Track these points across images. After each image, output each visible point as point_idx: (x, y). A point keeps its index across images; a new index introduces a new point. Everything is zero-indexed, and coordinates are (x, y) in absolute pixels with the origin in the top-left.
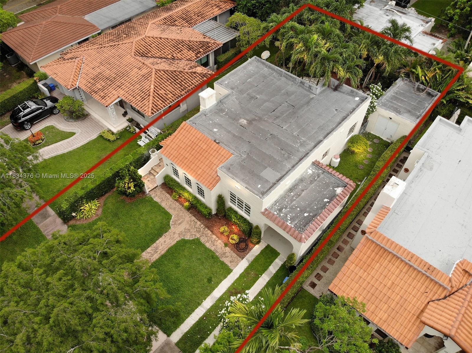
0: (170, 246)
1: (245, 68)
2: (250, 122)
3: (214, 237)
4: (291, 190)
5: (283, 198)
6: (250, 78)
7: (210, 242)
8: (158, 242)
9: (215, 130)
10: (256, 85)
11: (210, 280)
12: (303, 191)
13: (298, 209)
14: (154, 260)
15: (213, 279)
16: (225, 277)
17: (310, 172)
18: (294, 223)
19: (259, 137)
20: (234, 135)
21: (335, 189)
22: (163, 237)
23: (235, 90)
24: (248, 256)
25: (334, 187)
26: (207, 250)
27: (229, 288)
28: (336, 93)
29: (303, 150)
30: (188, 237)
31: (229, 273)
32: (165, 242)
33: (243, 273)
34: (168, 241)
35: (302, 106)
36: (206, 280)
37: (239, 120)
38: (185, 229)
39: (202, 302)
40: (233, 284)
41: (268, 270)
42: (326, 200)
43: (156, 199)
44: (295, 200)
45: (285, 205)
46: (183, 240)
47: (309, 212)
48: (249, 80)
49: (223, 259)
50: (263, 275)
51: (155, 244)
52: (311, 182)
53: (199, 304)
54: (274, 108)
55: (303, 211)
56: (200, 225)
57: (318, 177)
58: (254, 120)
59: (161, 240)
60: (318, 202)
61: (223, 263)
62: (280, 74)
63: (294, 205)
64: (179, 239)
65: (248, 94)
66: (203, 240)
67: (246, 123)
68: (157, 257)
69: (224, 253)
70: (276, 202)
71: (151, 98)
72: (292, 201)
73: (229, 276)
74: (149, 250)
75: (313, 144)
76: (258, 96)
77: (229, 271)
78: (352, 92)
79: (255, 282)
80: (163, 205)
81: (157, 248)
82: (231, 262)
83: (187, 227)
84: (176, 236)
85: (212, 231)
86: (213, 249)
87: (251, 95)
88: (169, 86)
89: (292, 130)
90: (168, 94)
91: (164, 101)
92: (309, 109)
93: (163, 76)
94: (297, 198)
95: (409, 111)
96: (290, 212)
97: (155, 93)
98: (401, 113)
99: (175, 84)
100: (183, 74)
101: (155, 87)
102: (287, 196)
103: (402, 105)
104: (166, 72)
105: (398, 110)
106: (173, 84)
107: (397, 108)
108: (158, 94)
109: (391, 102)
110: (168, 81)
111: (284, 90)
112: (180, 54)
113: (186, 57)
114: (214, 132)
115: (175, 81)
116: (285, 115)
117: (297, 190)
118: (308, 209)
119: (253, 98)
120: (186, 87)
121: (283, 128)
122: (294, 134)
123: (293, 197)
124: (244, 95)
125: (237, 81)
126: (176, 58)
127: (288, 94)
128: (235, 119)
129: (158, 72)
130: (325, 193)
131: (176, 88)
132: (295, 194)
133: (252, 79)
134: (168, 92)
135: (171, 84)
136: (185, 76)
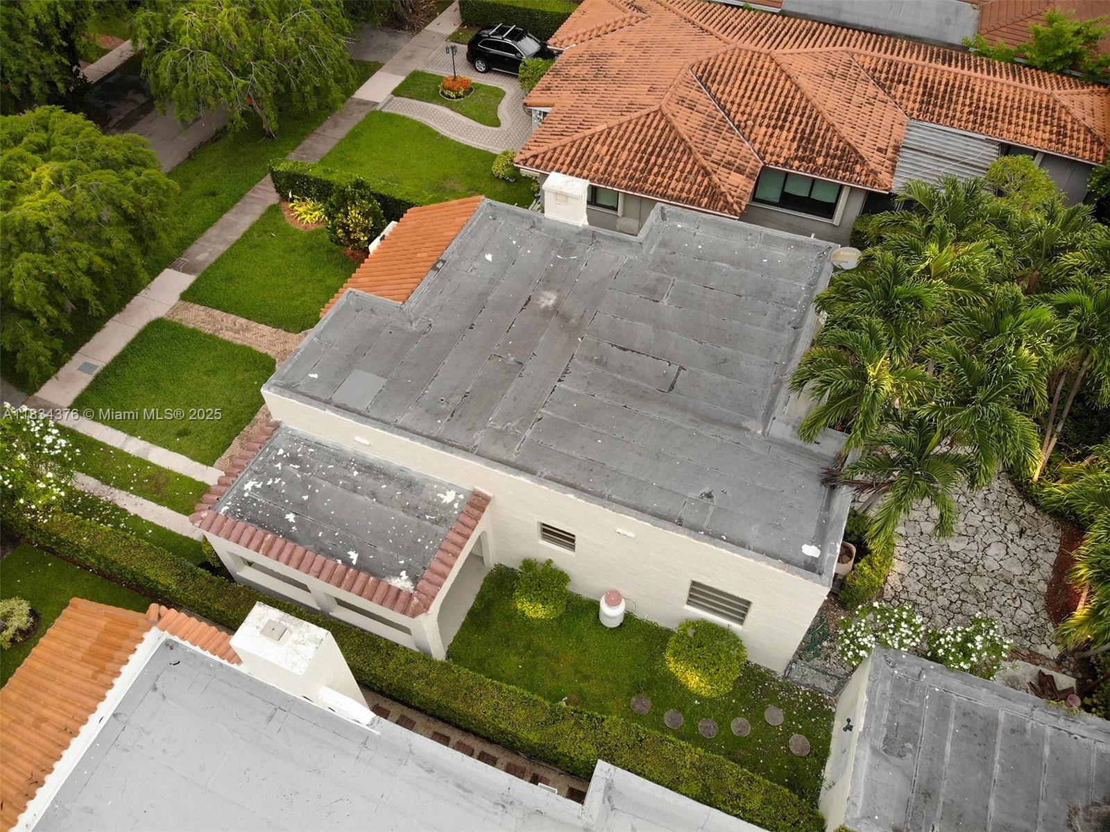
1: (768, 240)
2: (555, 311)
4: (368, 468)
5: (337, 457)
6: (732, 263)
8: (262, 326)
9: (489, 257)
10: (712, 284)
11: (183, 433)
12: (373, 495)
13: (306, 498)
15: (186, 438)
16: (194, 458)
17: (449, 497)
18: (256, 495)
19: (501, 342)
20: (484, 294)
21: (403, 573)
22: (275, 330)
23: (663, 249)
25: (408, 568)
27: (170, 471)
29: (479, 438)
31: (203, 462)
32: (263, 336)
34: (265, 340)
36: (182, 427)
37: (550, 289)
39: (136, 436)
40: (179, 475)
42: (354, 556)
44: (337, 485)
45: (312, 467)
46: (272, 362)
47: (299, 523)
48: (724, 265)
49: (236, 442)
51: (254, 324)
52: (411, 509)
53: (131, 433)
54: (637, 347)
55: (300, 508)
57: (436, 522)
58: (565, 318)
59: (265, 329)
60: (341, 537)
61: (228, 445)
63: (320, 487)
64: (272, 354)
65: (659, 280)
67: (543, 306)
72: (332, 478)
73: (197, 464)
75: (513, 458)
76: (665, 301)
77: (209, 461)
81: (247, 329)
82: (231, 457)
87: (660, 288)
88: (626, 152)
89: (560, 403)
90: (602, 161)
91: (574, 164)
92: (678, 427)
93: (652, 131)
94: (343, 486)
95: (927, 794)
96: (291, 481)
97: (587, 139)
98: (895, 760)
99: (642, 158)
100: (685, 158)
101: (605, 134)
102: (344, 463)
103: (947, 760)
104: (668, 129)
105: (910, 746)
106: (639, 155)
107: (913, 738)
108: (588, 146)
109: (942, 713)
110: (641, 144)
111: (731, 351)
112: (766, 132)
113: (768, 144)
114: (479, 257)
115: (652, 154)
116: (619, 377)
117: (370, 481)
118: (309, 518)
119: (653, 294)
120: (646, 181)
121: (558, 384)
122: (543, 410)
123: (345, 477)
124: (654, 273)
125: (699, 243)
126: (748, 130)
127: (720, 364)
128: (548, 282)
129: (658, 117)
130: (380, 549)
131: (631, 165)
132: (354, 481)
133: (732, 269)
134: (607, 158)
135: (637, 152)
136: (682, 165)
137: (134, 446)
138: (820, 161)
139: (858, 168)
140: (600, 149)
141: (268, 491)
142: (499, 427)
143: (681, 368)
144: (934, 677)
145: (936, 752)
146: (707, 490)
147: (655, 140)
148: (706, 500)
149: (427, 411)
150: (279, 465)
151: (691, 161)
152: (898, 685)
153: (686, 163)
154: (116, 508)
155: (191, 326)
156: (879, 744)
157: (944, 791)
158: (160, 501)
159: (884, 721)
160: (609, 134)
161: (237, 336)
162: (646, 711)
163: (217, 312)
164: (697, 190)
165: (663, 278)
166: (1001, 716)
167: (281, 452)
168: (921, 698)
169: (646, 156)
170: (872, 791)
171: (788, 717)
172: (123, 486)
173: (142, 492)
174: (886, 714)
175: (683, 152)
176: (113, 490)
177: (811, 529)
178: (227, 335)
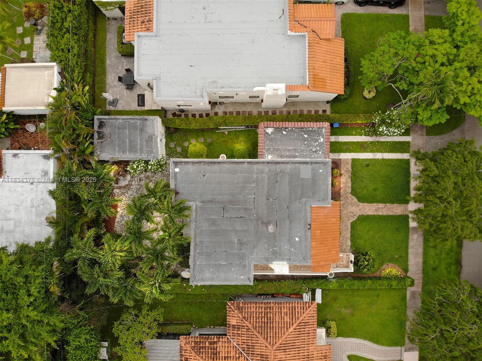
0: (369, 204)
1: (212, 279)
2: (267, 224)
3: (342, 186)
6: (220, 265)
7: (347, 185)
8: (372, 214)
9: (297, 239)
10: (225, 253)
11: (368, 165)
12: (289, 150)
13: (305, 143)
14: (383, 204)
15: (365, 165)
16: (359, 159)
17: (270, 157)
18: (318, 138)
19: (277, 205)
20: (291, 222)
22: (367, 214)
23: (244, 263)
24: (337, 158)
25: (270, 135)
26: (353, 182)
27: (363, 152)
30: (356, 200)
31: (355, 159)
32: (369, 210)
33: (348, 152)
34: (367, 208)
35: (218, 202)
36: (369, 167)
37: (272, 233)
38: (352, 206)
39: (381, 159)
40: (358, 152)
41: (335, 141)
42: (284, 133)
43: (349, 243)
44: (300, 149)
45: (309, 152)
46: (359, 201)
47: (303, 135)
48: (223, 263)
49: (350, 169)
50: (340, 141)
51: (375, 214)
52: (278, 150)
53: (383, 160)
54: (238, 220)
55: (305, 140)
56: (342, 200)
57: (269, 149)
58: (263, 223)
59: (370, 213)
60: (290, 136)
61: (353, 167)
63: (304, 147)
64: (361, 204)
65: (240, 249)
66: (350, 190)
67: (271, 225)
68: (380, 204)
69: (346, 171)
72: (303, 151)
73: (356, 158)
74: (380, 213)
76: (236, 241)
77: (353, 160)
79: (348, 142)
80: (349, 235)
81: (376, 210)
82: (348, 164)
83: (350, 206)
84: (360, 207)
85: (340, 190)
86: (350, 180)
87: (239, 246)
88: (277, 320)
89: (251, 190)
90: (284, 313)
91: (294, 308)
92: (218, 195)
93: (272, 335)
94: (298, 150)
95: (142, 130)
96: (312, 145)
97: (294, 322)
98: (150, 135)
99: (270, 320)
100: (255, 324)
101: (288, 328)
102: (302, 156)
103: (139, 139)
104: (266, 338)
105: (147, 139)
106: (272, 321)
107: (147, 141)
108: (292, 320)
109: (141, 149)
110: (273, 327)
111: (212, 229)
112: (230, 354)
113: (228, 347)
114: (300, 238)
115: (267, 323)
116: (239, 206)
117: (292, 154)
118: (301, 138)
119: (241, 243)
120: (265, 308)
121: (254, 197)
122: (255, 185)
123: (299, 152)
124: (243, 252)
125: (234, 270)
126: (238, 352)
127: (213, 222)
128: (274, 236)
129: (272, 343)
130: (279, 137)
131: (273, 314)
132: (296, 152)
133: (220, 262)
134: (283, 315)
135: (273, 322)
136: (255, 321)
137: (379, 156)
138: (207, 344)
139: (193, 345)
140: (287, 319)
141: (316, 140)
142: (263, 175)
143: (223, 217)
144: (145, 157)
145: (141, 140)
146: (205, 177)
147: (269, 331)
148: (204, 174)
149: (284, 172)
150: (318, 149)
151: (252, 323)
152: (152, 152)
153: (253, 322)
154: (369, 135)
155: (395, 205)
156: (154, 137)
157: (138, 132)
158: (358, 142)
159: (154, 142)
160: (287, 329)
161: (377, 206)
162: (208, 139)
163: (391, 214)
164: (245, 310)
165: (240, 251)
166: (128, 153)
167: (320, 152)
168: (146, 151)
169: (269, 321)
170: (153, 127)
171: (176, 151)
172: (372, 142)
173: (365, 143)
174: (153, 144)
175: (256, 328)
176: (374, 140)
177: (178, 176)
178: (381, 205)
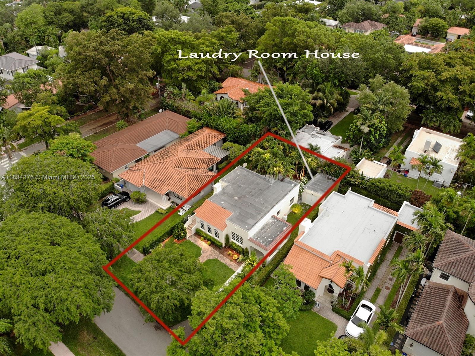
1: (234, 172)
2: (239, 198)
3: (225, 257)
4: (262, 229)
5: (258, 233)
6: (238, 177)
10: (241, 180)
11: (224, 277)
15: (226, 276)
16: (232, 275)
17: (271, 221)
18: (264, 243)
19: (245, 205)
20: (232, 205)
23: (231, 183)
24: (242, 265)
25: (282, 227)
26: (221, 263)
28: (282, 183)
29: (266, 210)
30: (211, 258)
35: (265, 190)
37: (234, 197)
38: (209, 255)
42: (279, 233)
43: (192, 241)
44: (264, 234)
45: (259, 236)
46: (209, 259)
47: (271, 239)
49: (230, 267)
52: (272, 225)
54: (251, 191)
55: (267, 238)
56: (217, 252)
57: (275, 223)
58: (241, 197)
61: (230, 269)
62: (253, 174)
64: (207, 259)
65: (237, 185)
66: (219, 259)
67: (237, 199)
69: (231, 264)
70: (255, 235)
71: (187, 189)
73: (234, 274)
75: (271, 207)
76: (242, 186)
77: (233, 272)
78: (290, 182)
80: (196, 243)
82: (234, 268)
83: (210, 253)
84: (205, 258)
85: (223, 255)
86: (224, 263)
87: (239, 185)
88: (195, 183)
89: (261, 201)
92: (269, 191)
93: (192, 178)
96: (262, 239)
100: (202, 176)
103: (318, 187)
105: (316, 190)
106: (197, 181)
108: (190, 187)
113: (202, 167)
114: (222, 204)
116: (257, 194)
117: (264, 229)
118: (270, 237)
121: (256, 200)
122: (262, 203)
127: (258, 184)
128: (232, 197)
130: (278, 230)
131: (199, 183)
139: (214, 160)
140: (192, 186)
142: (264, 208)
143: (257, 188)
144: (308, 185)
146: (281, 191)
147: (194, 178)
149: (258, 215)
150: (258, 240)
166: (314, 182)
175: (200, 176)
